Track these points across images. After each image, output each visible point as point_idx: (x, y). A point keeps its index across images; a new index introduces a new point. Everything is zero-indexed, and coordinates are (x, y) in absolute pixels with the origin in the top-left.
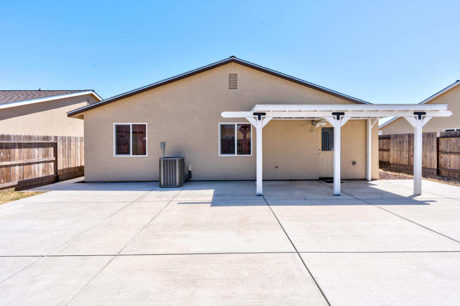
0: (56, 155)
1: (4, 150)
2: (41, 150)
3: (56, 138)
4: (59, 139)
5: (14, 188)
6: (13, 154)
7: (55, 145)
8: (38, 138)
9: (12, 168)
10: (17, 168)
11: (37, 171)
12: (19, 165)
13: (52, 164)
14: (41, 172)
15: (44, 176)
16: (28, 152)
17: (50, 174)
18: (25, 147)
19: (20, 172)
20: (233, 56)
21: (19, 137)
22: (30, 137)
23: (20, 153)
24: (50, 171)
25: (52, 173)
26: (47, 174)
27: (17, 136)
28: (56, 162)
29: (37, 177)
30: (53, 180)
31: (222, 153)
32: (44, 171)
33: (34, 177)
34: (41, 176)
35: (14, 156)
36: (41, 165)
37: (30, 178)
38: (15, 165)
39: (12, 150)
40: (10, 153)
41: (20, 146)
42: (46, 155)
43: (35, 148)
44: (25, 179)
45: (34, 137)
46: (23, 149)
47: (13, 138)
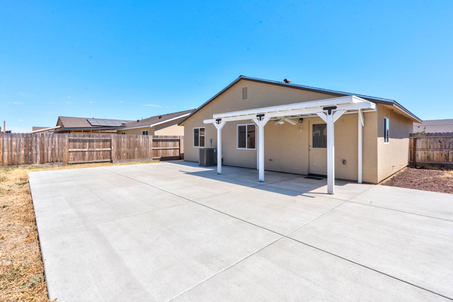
0: (180, 146)
1: (155, 142)
2: (172, 142)
3: (180, 136)
4: (181, 137)
5: (159, 160)
6: (159, 144)
7: (179, 140)
8: (171, 137)
9: (158, 151)
10: (161, 151)
11: (170, 153)
12: (162, 149)
13: (178, 150)
14: (172, 153)
15: (173, 156)
16: (166, 143)
17: (177, 155)
18: (164, 141)
19: (162, 153)
20: (241, 76)
21: (162, 137)
22: (167, 137)
23: (162, 144)
24: (177, 154)
25: (178, 155)
26: (175, 155)
27: (161, 136)
28: (179, 149)
29: (170, 156)
30: (178, 158)
31: (239, 147)
32: (173, 153)
33: (168, 156)
34: (172, 156)
35: (160, 145)
36: (172, 150)
37: (166, 156)
38: (160, 149)
39: (159, 142)
40: (157, 144)
41: (162, 141)
42: (175, 145)
43: (169, 141)
44: (164, 156)
45: (169, 136)
46: (163, 142)
47: (159, 137)
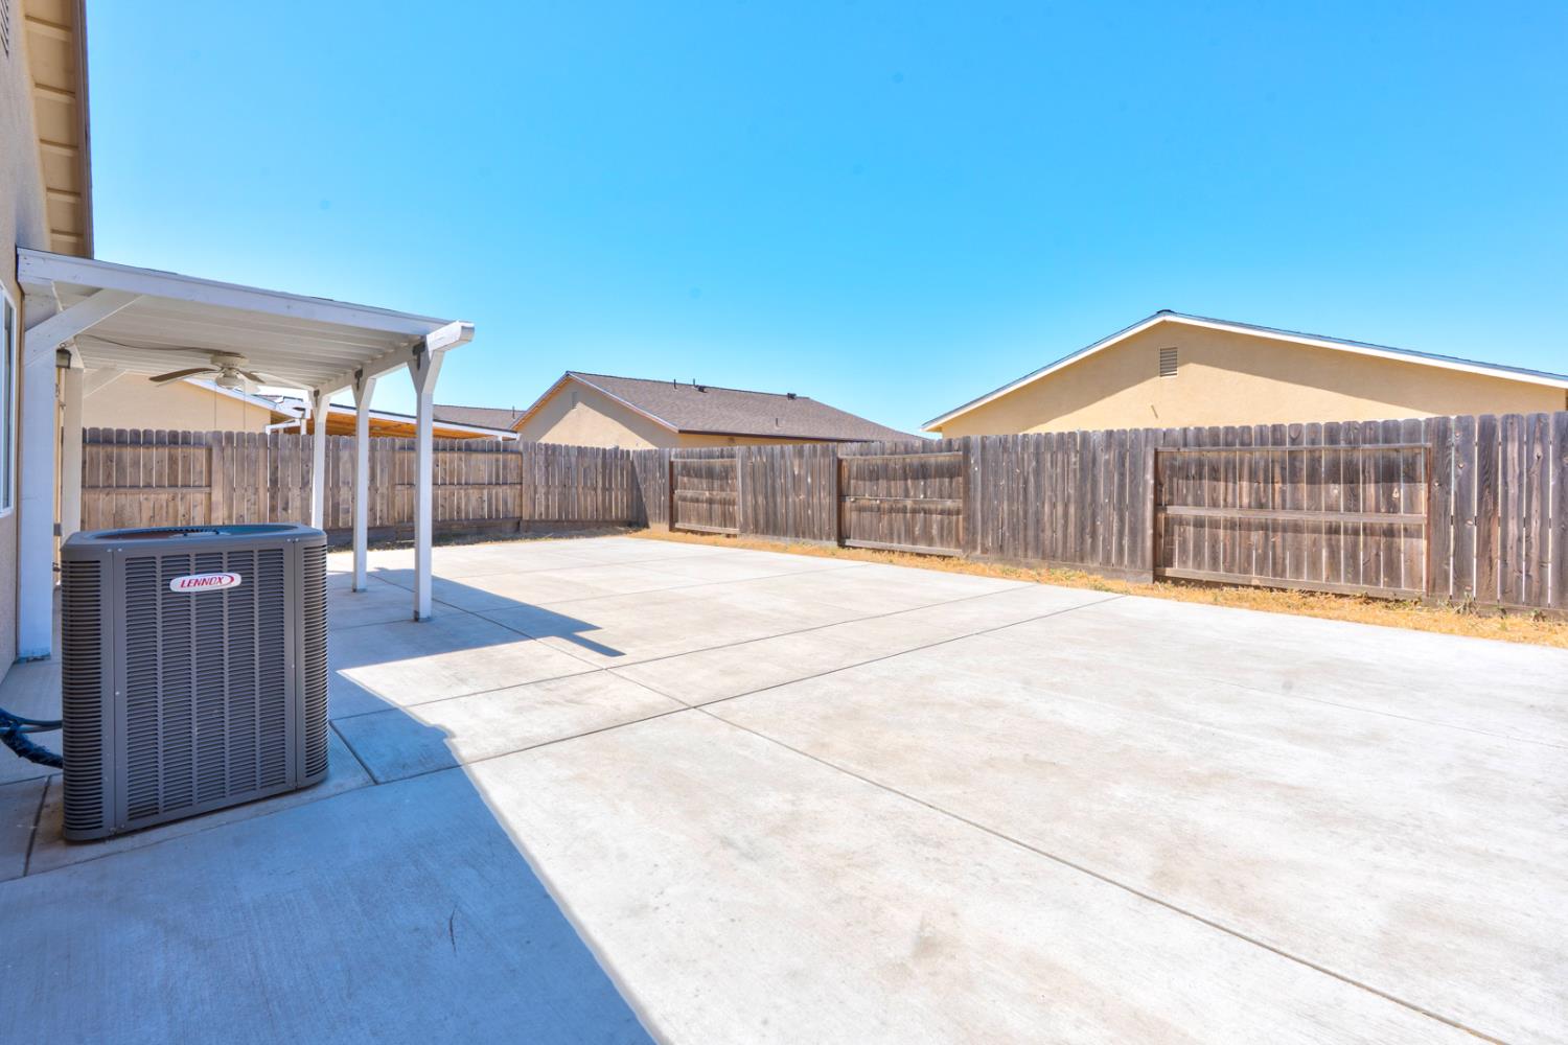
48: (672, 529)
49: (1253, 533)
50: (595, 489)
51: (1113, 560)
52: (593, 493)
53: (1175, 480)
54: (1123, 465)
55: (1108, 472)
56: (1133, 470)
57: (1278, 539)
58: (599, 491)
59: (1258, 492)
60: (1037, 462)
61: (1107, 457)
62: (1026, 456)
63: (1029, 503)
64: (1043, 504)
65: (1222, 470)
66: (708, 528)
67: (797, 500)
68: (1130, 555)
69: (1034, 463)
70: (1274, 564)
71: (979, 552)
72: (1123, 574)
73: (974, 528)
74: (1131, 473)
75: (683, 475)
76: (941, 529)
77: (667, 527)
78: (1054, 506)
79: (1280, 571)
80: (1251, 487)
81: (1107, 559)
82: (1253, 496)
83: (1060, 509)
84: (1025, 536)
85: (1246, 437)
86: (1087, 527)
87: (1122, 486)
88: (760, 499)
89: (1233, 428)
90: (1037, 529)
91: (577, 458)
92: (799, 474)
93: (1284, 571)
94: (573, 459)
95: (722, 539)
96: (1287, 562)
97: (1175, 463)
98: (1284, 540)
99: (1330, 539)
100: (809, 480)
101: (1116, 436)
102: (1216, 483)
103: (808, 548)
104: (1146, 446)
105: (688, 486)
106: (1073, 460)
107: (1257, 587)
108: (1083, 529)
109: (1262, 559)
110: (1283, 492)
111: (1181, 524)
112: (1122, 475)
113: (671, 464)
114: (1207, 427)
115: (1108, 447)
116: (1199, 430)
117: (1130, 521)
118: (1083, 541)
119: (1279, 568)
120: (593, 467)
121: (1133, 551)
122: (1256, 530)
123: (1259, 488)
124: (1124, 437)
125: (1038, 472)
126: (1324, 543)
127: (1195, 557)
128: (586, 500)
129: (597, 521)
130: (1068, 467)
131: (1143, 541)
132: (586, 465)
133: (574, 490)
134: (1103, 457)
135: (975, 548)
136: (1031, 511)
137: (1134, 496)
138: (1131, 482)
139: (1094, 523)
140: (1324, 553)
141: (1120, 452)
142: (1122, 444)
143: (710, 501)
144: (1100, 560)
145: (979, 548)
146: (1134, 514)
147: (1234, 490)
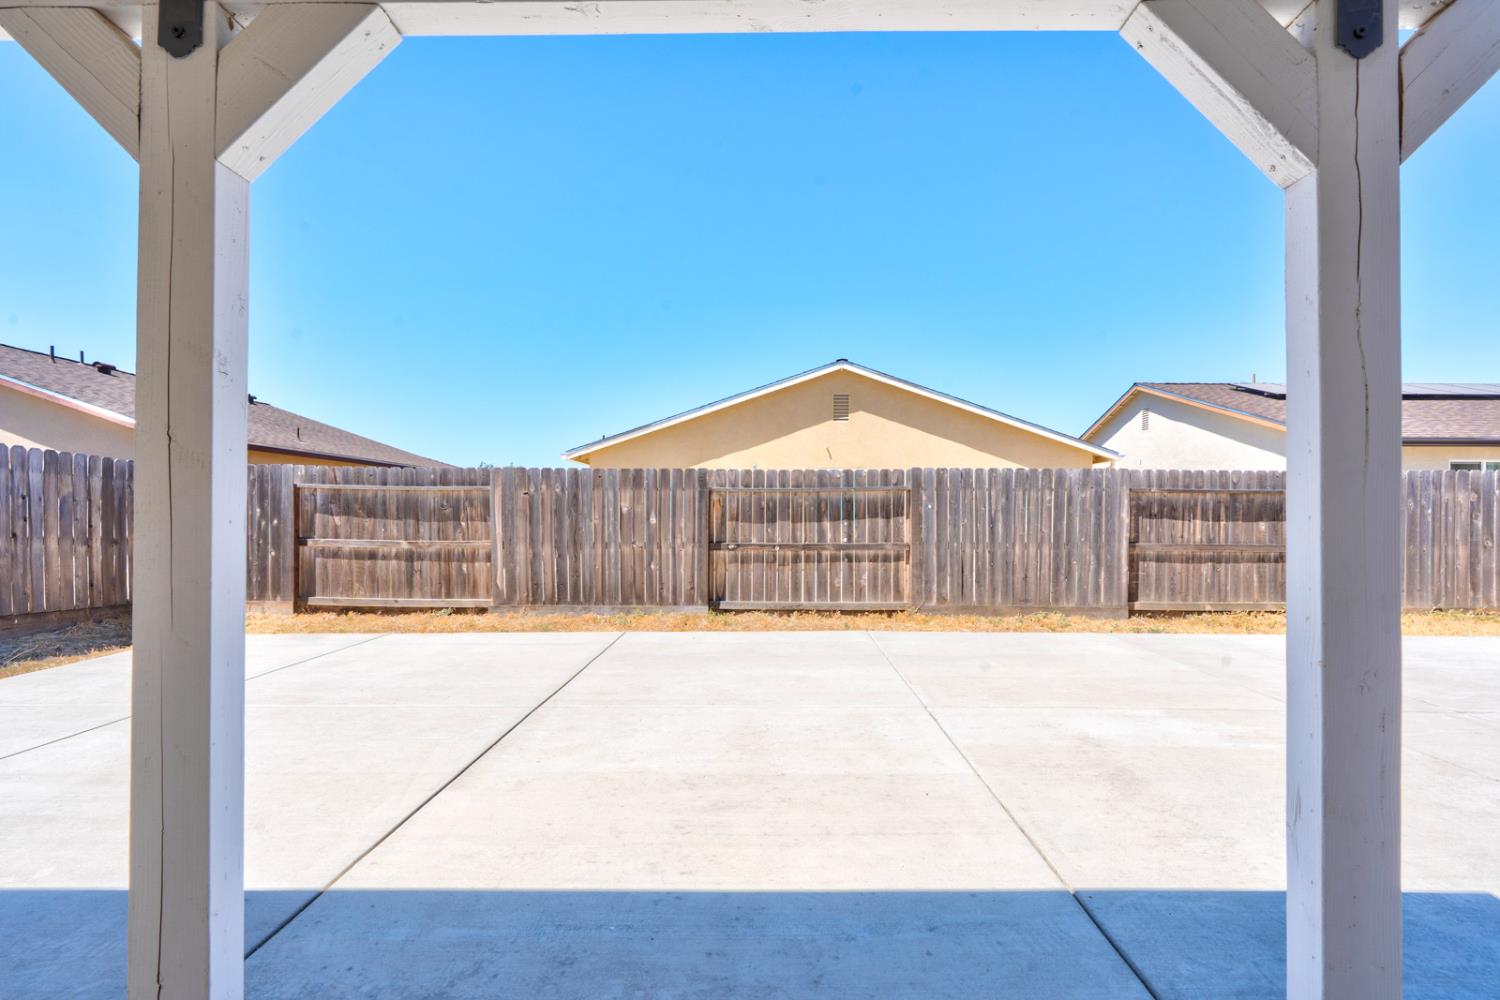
48: (297, 609)
49: (1203, 565)
50: (88, 543)
51: (1090, 598)
52: (82, 549)
53: (1140, 518)
54: (1100, 504)
55: (1083, 510)
56: (1109, 509)
57: (1222, 567)
58: (97, 545)
59: (1208, 530)
60: (1007, 499)
61: (1083, 496)
62: (993, 493)
63: (997, 545)
64: (1014, 545)
65: (1180, 509)
66: (403, 601)
67: (627, 550)
68: (1106, 592)
69: (1003, 500)
70: (1219, 591)
71: (934, 602)
72: (1099, 613)
73: (928, 576)
74: (1107, 512)
75: (327, 511)
76: (874, 578)
77: (290, 605)
78: (1025, 546)
79: (1223, 597)
80: (1202, 525)
81: (1083, 599)
82: (1204, 533)
83: (1032, 549)
84: (992, 581)
85: (1200, 480)
86: (1061, 570)
87: (1098, 525)
88: (547, 551)
89: (1189, 472)
90: (1006, 573)
91: (46, 472)
92: (633, 514)
93: (1226, 596)
94: (35, 478)
95: (442, 619)
96: (1229, 588)
97: (1141, 503)
98: (1226, 570)
99: (1259, 567)
100: (653, 520)
101: (1093, 474)
102: (1174, 521)
103: (648, 619)
104: (1122, 486)
105: (342, 531)
106: (1048, 498)
107: (1210, 612)
108: (1057, 571)
109: (1211, 587)
110: (1226, 528)
111: (1144, 560)
112: (1098, 514)
113: (297, 490)
114: (1168, 470)
115: (1084, 486)
116: (1161, 473)
117: (1107, 560)
118: (1057, 582)
119: (1223, 594)
120: (81, 496)
121: (1109, 589)
122: (1206, 562)
123: (1208, 526)
124: (1100, 476)
125: (1007, 511)
126: (1255, 571)
127: (1157, 589)
128: (66, 566)
129: (93, 608)
130: (1042, 506)
131: (1119, 579)
132: (67, 490)
133: (37, 545)
134: (1078, 496)
135: (929, 598)
136: (999, 553)
137: (1110, 534)
138: (1107, 521)
139: (1069, 563)
140: (1255, 578)
141: (1096, 492)
142: (1098, 483)
143: (410, 557)
144: (1076, 600)
145: (935, 597)
146: (1110, 552)
147: (1189, 528)
